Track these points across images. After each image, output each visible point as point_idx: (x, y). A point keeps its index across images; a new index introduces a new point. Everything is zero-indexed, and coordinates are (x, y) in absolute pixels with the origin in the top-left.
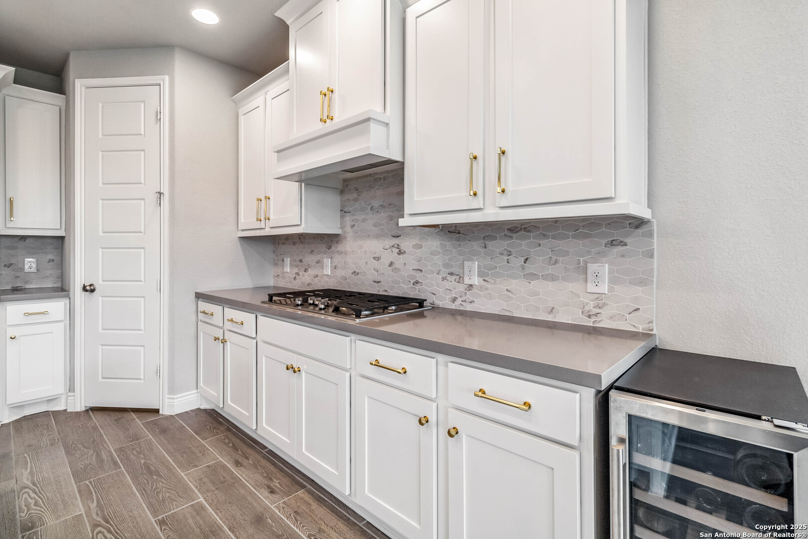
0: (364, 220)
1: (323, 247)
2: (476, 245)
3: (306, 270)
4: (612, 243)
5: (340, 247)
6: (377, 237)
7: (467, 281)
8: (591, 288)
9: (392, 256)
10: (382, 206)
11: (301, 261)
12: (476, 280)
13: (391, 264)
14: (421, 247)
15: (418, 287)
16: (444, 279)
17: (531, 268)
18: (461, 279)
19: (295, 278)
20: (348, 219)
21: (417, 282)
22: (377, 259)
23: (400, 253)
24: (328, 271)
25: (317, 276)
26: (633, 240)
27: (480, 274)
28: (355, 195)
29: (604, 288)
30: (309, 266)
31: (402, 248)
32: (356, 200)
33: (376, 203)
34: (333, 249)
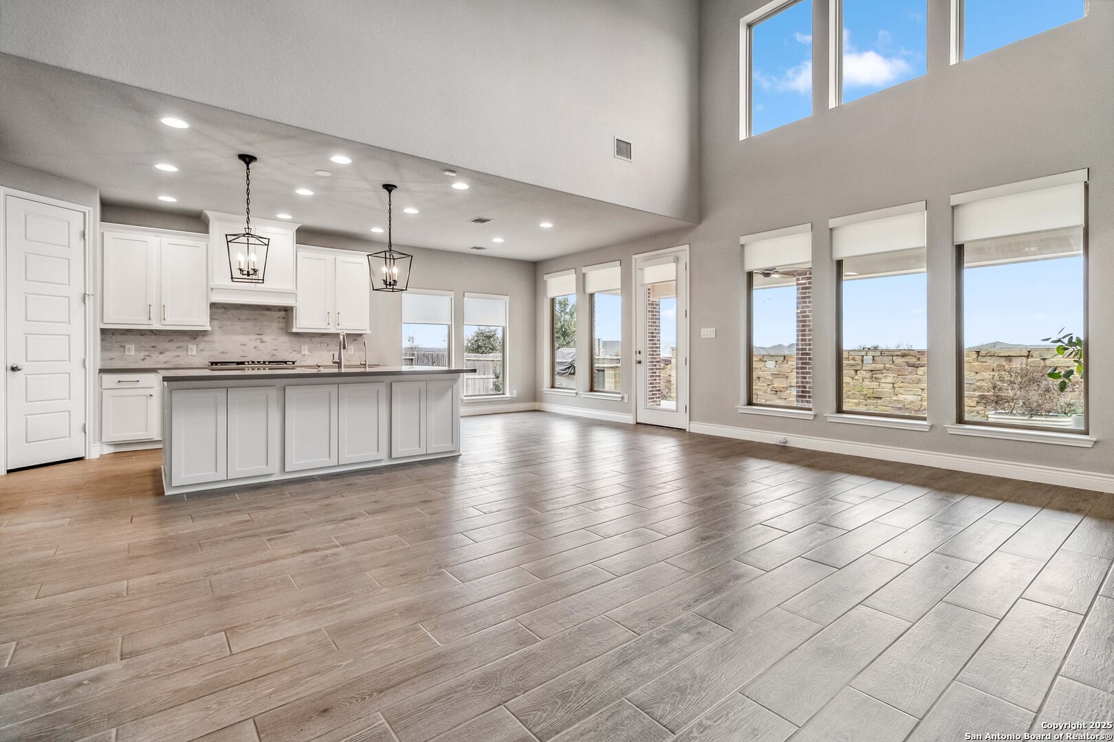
0: (232, 325)
1: (188, 338)
2: (307, 340)
3: (161, 353)
4: (354, 340)
5: (206, 338)
6: (244, 334)
7: (303, 353)
8: (349, 352)
9: (258, 343)
10: (248, 319)
11: (153, 347)
12: (307, 353)
13: (255, 347)
14: (276, 340)
15: (274, 357)
16: (290, 353)
17: (329, 347)
18: (299, 352)
19: (144, 359)
20: (215, 323)
21: (274, 355)
22: (245, 345)
23: (262, 342)
24: (195, 353)
25: (179, 356)
26: (359, 339)
27: (309, 351)
28: (223, 310)
29: (352, 352)
30: (167, 350)
31: (264, 340)
32: (223, 313)
33: (242, 317)
34: (197, 340)
